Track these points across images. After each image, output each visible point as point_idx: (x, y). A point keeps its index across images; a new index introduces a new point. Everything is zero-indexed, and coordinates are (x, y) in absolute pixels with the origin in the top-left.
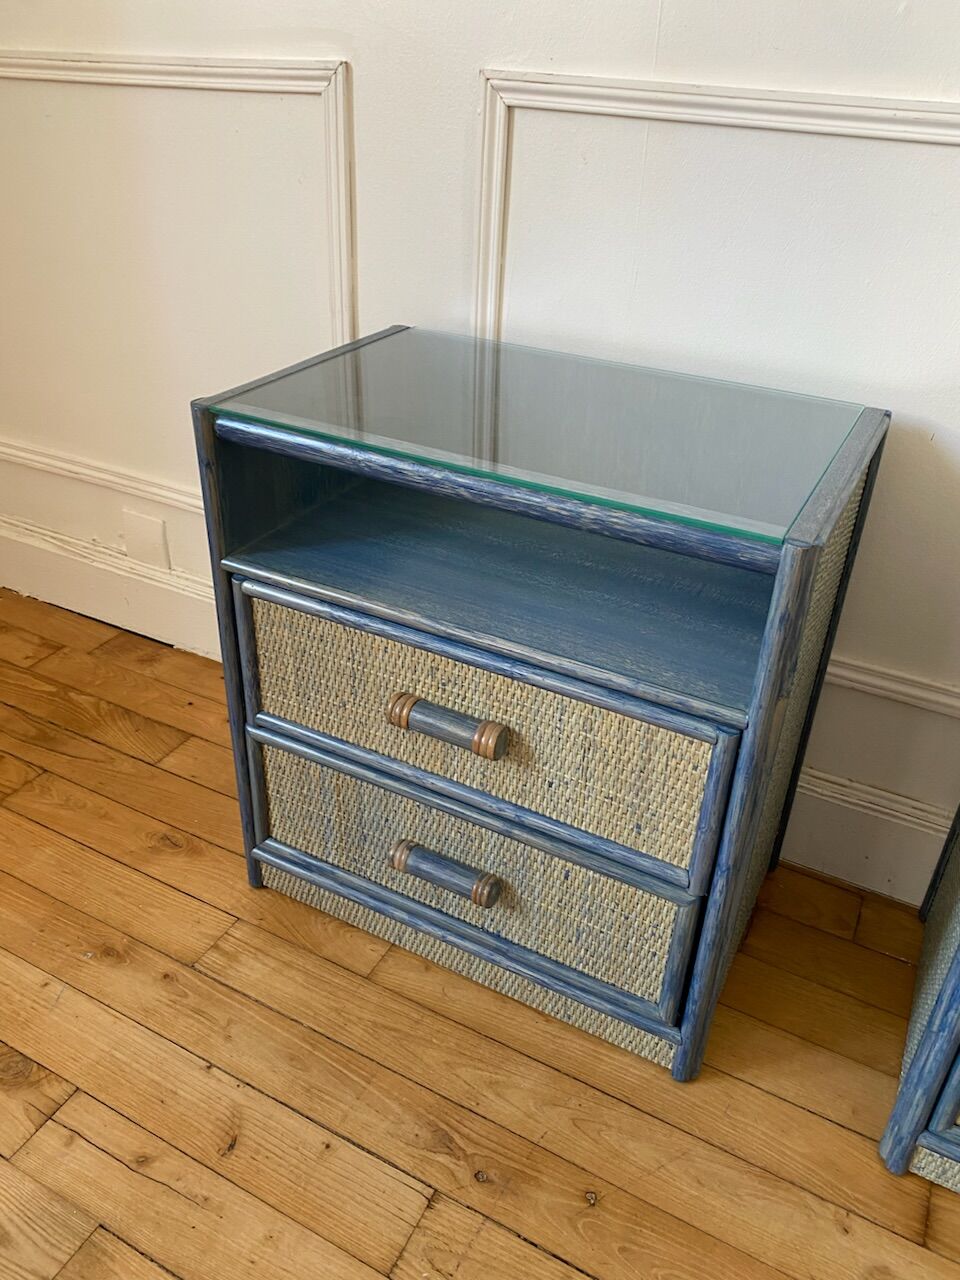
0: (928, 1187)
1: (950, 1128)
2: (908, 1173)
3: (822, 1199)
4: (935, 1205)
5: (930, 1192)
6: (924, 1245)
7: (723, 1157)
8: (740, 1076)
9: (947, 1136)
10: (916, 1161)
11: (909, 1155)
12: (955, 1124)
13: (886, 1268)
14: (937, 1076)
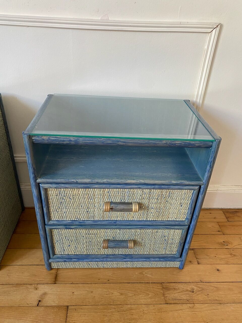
0: (57, 270)
1: (54, 256)
2: (52, 269)
3: (31, 284)
4: (59, 273)
5: (57, 271)
6: (55, 283)
7: (5, 286)
8: (12, 264)
9: (54, 258)
10: (52, 266)
11: (50, 265)
12: (55, 254)
13: (46, 293)
14: (45, 246)
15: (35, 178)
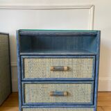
1: (24, 103)
15: (19, 52)
